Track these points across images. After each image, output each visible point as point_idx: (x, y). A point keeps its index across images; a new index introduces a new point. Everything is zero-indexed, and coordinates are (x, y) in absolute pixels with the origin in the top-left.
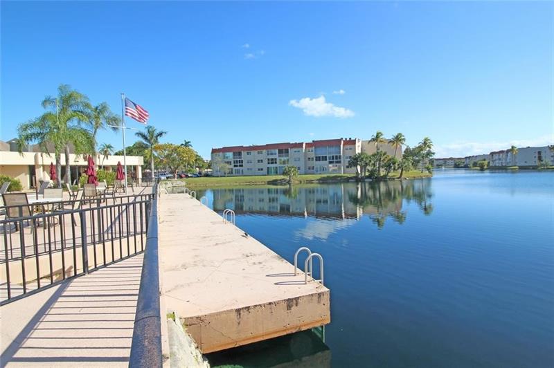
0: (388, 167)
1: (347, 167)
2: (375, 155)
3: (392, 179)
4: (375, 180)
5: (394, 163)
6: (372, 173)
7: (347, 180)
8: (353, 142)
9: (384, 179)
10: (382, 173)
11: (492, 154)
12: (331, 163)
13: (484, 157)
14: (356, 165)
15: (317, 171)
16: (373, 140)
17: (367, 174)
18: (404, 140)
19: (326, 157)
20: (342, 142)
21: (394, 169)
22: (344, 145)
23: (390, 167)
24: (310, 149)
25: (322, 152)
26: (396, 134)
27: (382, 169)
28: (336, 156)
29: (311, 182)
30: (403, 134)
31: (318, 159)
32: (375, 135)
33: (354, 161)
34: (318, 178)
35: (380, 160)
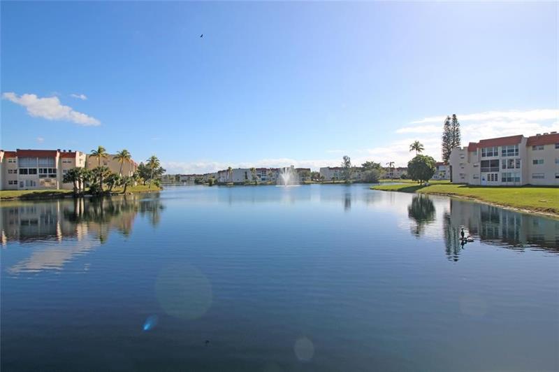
0: (110, 181)
1: (64, 182)
2: (96, 170)
3: (116, 194)
4: (95, 196)
5: (117, 179)
6: (93, 188)
7: (62, 196)
8: (72, 155)
9: (107, 194)
10: (105, 188)
11: (219, 172)
12: (41, 176)
13: (213, 175)
14: (74, 180)
15: (22, 186)
16: (94, 155)
17: (87, 189)
18: (129, 156)
19: (35, 170)
20: (58, 154)
21: (117, 184)
22: (60, 157)
23: (113, 182)
24: (12, 159)
25: (28, 164)
26: (121, 151)
27: (104, 185)
28: (50, 170)
29: (9, 199)
30: (128, 151)
31: (23, 172)
32: (97, 150)
33: (72, 176)
34: (20, 195)
35: (101, 177)
